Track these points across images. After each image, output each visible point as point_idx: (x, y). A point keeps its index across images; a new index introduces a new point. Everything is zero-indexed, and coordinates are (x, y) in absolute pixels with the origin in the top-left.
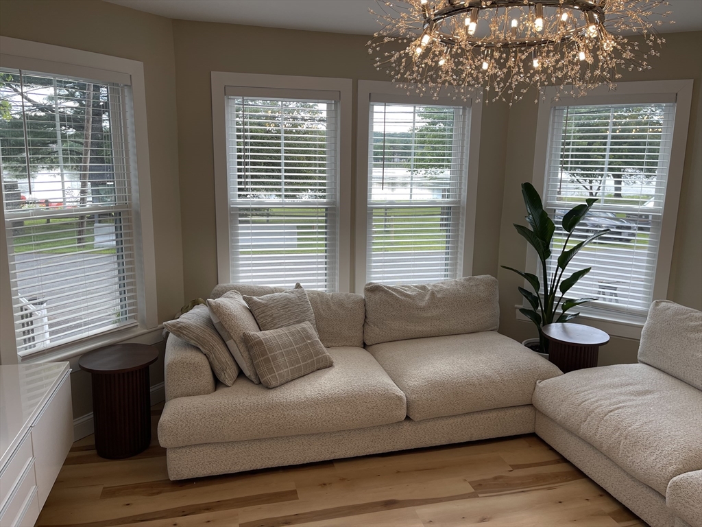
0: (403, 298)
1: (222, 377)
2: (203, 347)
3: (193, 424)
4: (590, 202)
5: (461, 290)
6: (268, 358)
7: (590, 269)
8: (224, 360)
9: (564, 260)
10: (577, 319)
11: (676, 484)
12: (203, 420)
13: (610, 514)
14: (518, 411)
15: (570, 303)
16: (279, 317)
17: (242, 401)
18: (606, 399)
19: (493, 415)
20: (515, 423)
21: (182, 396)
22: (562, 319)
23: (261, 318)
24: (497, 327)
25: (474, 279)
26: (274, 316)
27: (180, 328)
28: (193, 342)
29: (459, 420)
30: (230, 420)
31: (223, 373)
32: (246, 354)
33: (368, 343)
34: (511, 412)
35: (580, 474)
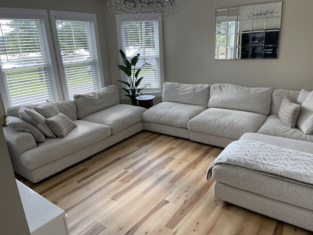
0: (90, 98)
1: (40, 140)
2: (28, 129)
3: (41, 157)
4: (138, 55)
5: (107, 91)
6: (58, 126)
7: (143, 77)
8: (39, 133)
9: (136, 75)
10: (141, 94)
11: (189, 123)
12: (44, 154)
13: (173, 140)
14: (139, 124)
15: (139, 90)
16: (50, 112)
17: (56, 144)
18: (164, 111)
19: (133, 127)
20: (139, 128)
21: (26, 151)
22: (137, 95)
23: (44, 114)
24: (119, 103)
25: (109, 87)
26: (49, 112)
27: (14, 124)
28: (22, 129)
29: (125, 131)
30: (55, 151)
31: (39, 138)
32: (48, 128)
33: (80, 118)
34: (137, 124)
35: (160, 134)
